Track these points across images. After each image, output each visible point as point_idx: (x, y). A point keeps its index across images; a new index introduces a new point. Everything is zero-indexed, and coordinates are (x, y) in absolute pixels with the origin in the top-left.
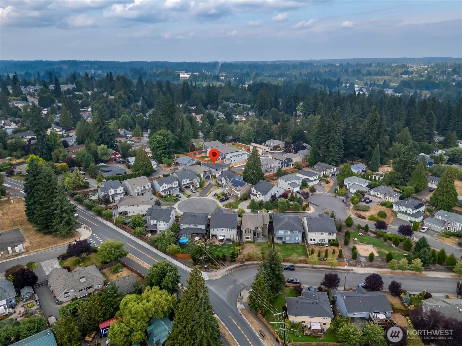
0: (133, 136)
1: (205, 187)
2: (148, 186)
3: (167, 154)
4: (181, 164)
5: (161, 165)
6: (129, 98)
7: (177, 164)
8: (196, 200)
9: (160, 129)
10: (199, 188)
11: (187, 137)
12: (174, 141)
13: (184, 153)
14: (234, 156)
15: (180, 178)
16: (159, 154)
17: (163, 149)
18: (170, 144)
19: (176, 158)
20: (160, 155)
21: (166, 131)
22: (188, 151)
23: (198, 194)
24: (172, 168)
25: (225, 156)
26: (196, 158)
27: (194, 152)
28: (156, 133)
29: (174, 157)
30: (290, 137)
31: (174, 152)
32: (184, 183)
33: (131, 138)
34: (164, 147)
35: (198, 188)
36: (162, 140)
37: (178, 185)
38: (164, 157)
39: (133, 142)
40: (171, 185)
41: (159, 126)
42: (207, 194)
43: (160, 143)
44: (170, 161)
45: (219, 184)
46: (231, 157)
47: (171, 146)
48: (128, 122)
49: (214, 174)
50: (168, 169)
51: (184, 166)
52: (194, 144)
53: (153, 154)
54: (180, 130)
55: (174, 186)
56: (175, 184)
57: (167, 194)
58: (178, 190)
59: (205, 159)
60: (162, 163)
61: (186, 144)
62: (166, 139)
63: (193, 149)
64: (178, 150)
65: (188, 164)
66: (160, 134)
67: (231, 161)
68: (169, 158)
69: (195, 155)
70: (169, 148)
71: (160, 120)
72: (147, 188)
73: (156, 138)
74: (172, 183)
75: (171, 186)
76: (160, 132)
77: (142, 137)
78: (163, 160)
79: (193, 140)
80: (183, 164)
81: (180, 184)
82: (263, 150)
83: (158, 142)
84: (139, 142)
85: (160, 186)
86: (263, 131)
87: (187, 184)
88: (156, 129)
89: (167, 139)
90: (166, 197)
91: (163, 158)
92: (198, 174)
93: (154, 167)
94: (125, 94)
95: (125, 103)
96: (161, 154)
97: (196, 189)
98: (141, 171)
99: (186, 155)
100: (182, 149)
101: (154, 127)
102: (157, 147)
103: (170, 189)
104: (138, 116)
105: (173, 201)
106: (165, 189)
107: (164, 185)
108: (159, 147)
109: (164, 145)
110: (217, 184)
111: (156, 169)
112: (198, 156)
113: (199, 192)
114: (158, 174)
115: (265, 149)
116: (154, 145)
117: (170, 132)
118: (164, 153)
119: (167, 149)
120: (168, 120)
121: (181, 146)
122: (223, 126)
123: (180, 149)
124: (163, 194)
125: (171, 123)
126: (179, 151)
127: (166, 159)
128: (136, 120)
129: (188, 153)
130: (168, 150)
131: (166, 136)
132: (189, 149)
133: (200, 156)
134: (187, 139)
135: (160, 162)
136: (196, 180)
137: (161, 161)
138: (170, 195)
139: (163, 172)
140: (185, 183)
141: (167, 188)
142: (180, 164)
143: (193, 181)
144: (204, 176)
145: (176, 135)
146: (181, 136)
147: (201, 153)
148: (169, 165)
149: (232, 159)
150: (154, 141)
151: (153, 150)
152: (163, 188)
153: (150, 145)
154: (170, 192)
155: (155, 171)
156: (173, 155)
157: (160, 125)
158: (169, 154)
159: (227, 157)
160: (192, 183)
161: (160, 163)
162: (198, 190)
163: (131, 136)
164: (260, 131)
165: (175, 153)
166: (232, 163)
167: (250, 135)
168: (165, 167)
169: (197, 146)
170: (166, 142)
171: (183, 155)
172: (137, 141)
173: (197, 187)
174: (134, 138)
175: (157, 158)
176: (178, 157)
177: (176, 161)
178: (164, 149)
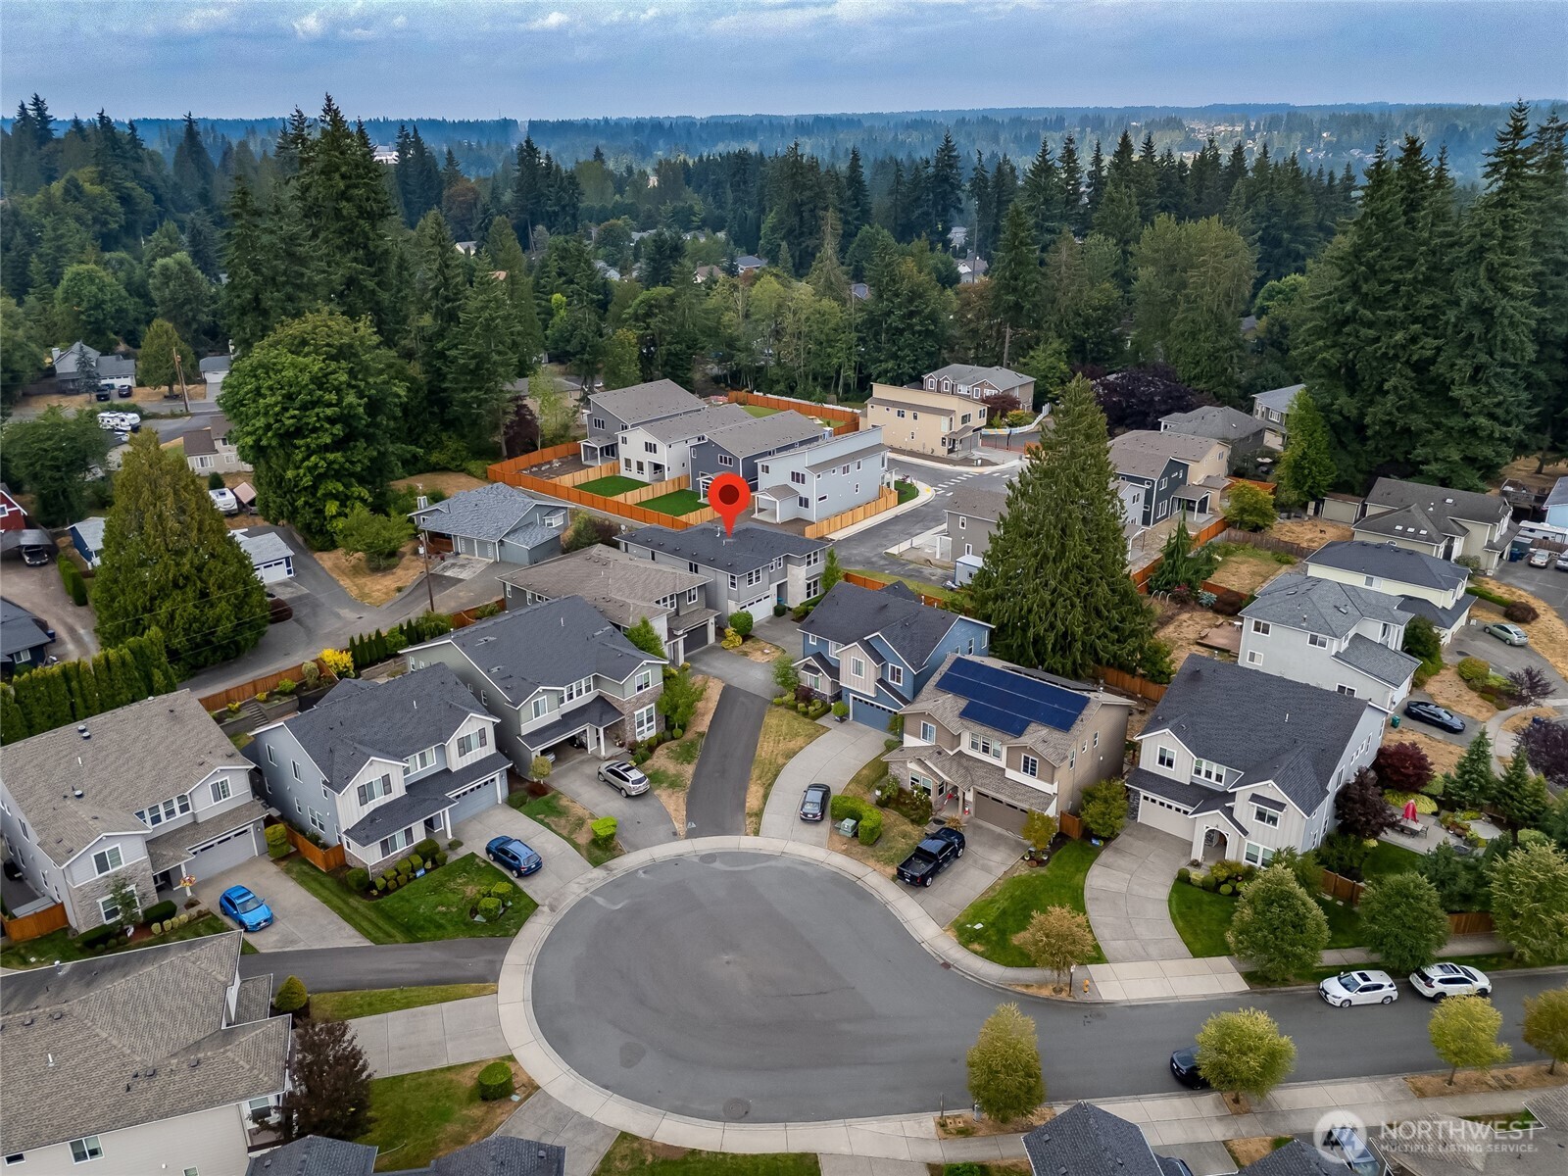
0: (140, 384)
1: (703, 725)
2: (220, 791)
3: (362, 481)
4: (469, 541)
5: (326, 560)
6: (125, 199)
7: (440, 543)
8: (673, 880)
9: (298, 314)
10: (660, 741)
11: (481, 359)
12: (401, 390)
13: (473, 465)
14: (818, 468)
15: (504, 679)
16: (307, 481)
17: (326, 448)
18: (374, 407)
19: (422, 500)
20: (314, 488)
21: (339, 322)
22: (494, 454)
23: (673, 803)
24: (408, 573)
25: (751, 475)
26: (555, 491)
27: (534, 457)
28: (272, 338)
29: (412, 493)
30: (1056, 344)
31: (405, 463)
32: (539, 712)
33: (127, 393)
34: (338, 429)
35: (651, 747)
36: (320, 382)
37: (490, 749)
38: (344, 500)
39: (133, 418)
40: (431, 754)
41: (290, 298)
42: (752, 801)
43: (304, 407)
44: (390, 528)
45: (806, 695)
46: (797, 477)
47: (382, 419)
48: (108, 307)
49: (733, 608)
50: (381, 586)
51: (493, 555)
52: (532, 404)
53: (257, 483)
54: (427, 320)
55: (457, 763)
56: (464, 746)
57: (402, 847)
58: (500, 789)
59: (620, 498)
60: (330, 545)
61: (480, 403)
62: (344, 378)
63: (524, 437)
64: (429, 448)
65: (522, 544)
66: (299, 345)
67: (804, 502)
68: (379, 507)
69: (540, 473)
70: (370, 439)
71: (291, 255)
72: (205, 806)
73: (268, 368)
74: (439, 737)
75: (433, 764)
76: (296, 328)
77: (199, 388)
78: (340, 523)
79: (521, 385)
80: (483, 544)
81: (506, 740)
82: (958, 426)
83: (290, 397)
84: (174, 416)
85: (336, 783)
86: (911, 314)
87: (568, 720)
88: (265, 313)
89: (351, 373)
90: (400, 877)
91: (332, 508)
92: (631, 622)
93: (273, 577)
94: (102, 178)
95: (105, 224)
96: (319, 479)
97: (641, 753)
98: (154, 631)
99: (487, 478)
100: (452, 444)
101: (257, 299)
102: (288, 437)
103: (426, 793)
104: (165, 268)
105: (470, 928)
106: (380, 800)
107: (373, 770)
108: (299, 432)
109: (332, 421)
110: (789, 697)
111: (284, 595)
112: (567, 480)
113: (674, 784)
114: (310, 634)
115: (965, 419)
116: (261, 422)
117: (365, 327)
118: (338, 475)
119: (362, 444)
120: (348, 265)
121: (448, 425)
122: (672, 299)
123: (439, 445)
124: (369, 857)
125: (371, 284)
126: (435, 457)
127: (360, 512)
128: (155, 295)
129: (496, 467)
130: (362, 454)
131: (342, 353)
132: (499, 438)
133: (580, 477)
134: (480, 373)
135: (314, 536)
136: (637, 678)
137: (322, 531)
138: (430, 853)
139: (348, 614)
140: (550, 716)
141: (399, 791)
142: (460, 546)
143: (609, 693)
144: (671, 635)
145: (409, 355)
146: (441, 355)
147: (575, 462)
148: (383, 558)
149: (810, 489)
150: (258, 392)
151: (256, 453)
152: (365, 794)
153: (234, 426)
154: (429, 824)
155: (281, 612)
156: (400, 486)
157: (299, 287)
158: (375, 474)
159: (764, 481)
160: (602, 706)
161: (319, 540)
162: (660, 760)
163: (128, 382)
164: (894, 321)
165: (415, 466)
166: (812, 513)
167: (830, 342)
168: (356, 571)
169: (547, 421)
170: (351, 398)
171: (463, 479)
172: (166, 408)
173: (647, 733)
174: (143, 397)
175: (295, 511)
176: (436, 498)
177: (431, 524)
178: (338, 445)
